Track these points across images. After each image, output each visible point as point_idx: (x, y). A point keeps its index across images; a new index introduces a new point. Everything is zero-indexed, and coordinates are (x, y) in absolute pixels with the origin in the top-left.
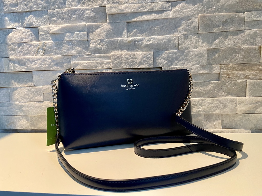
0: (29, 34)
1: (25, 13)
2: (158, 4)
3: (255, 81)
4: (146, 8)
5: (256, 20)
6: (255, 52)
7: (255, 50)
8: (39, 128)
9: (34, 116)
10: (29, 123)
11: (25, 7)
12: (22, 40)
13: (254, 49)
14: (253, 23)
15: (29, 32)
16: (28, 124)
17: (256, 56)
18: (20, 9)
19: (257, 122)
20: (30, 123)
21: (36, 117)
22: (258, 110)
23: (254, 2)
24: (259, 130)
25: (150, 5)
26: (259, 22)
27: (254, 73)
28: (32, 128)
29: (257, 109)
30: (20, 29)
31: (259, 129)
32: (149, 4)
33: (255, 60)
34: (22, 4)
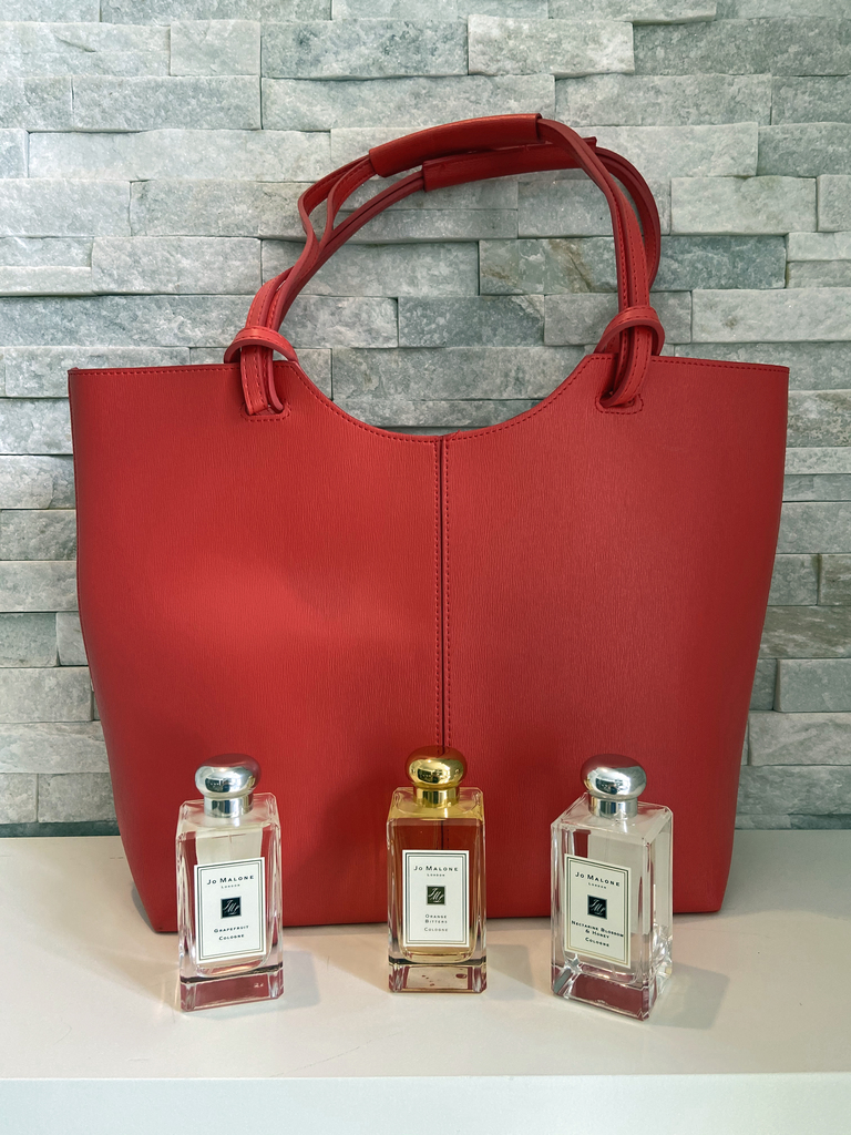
0: (46, 480)
1: (33, 403)
2: (504, 405)
3: (800, 665)
4: (464, 417)
5: (808, 472)
6: (803, 571)
7: (803, 565)
8: (71, 820)
9: (55, 775)
10: (35, 800)
11: (33, 384)
12: (20, 501)
13: (800, 563)
14: (797, 482)
15: (45, 471)
16: (31, 806)
17: (805, 585)
18: (11, 390)
19: (808, 791)
20: (38, 800)
21: (59, 777)
22: (810, 754)
23: (802, 418)
24: (814, 819)
25: (478, 408)
26: (816, 480)
27: (799, 638)
28: (47, 818)
29: (810, 749)
30: (11, 462)
31: (814, 815)
32: (476, 402)
33: (801, 597)
34: (22, 373)
